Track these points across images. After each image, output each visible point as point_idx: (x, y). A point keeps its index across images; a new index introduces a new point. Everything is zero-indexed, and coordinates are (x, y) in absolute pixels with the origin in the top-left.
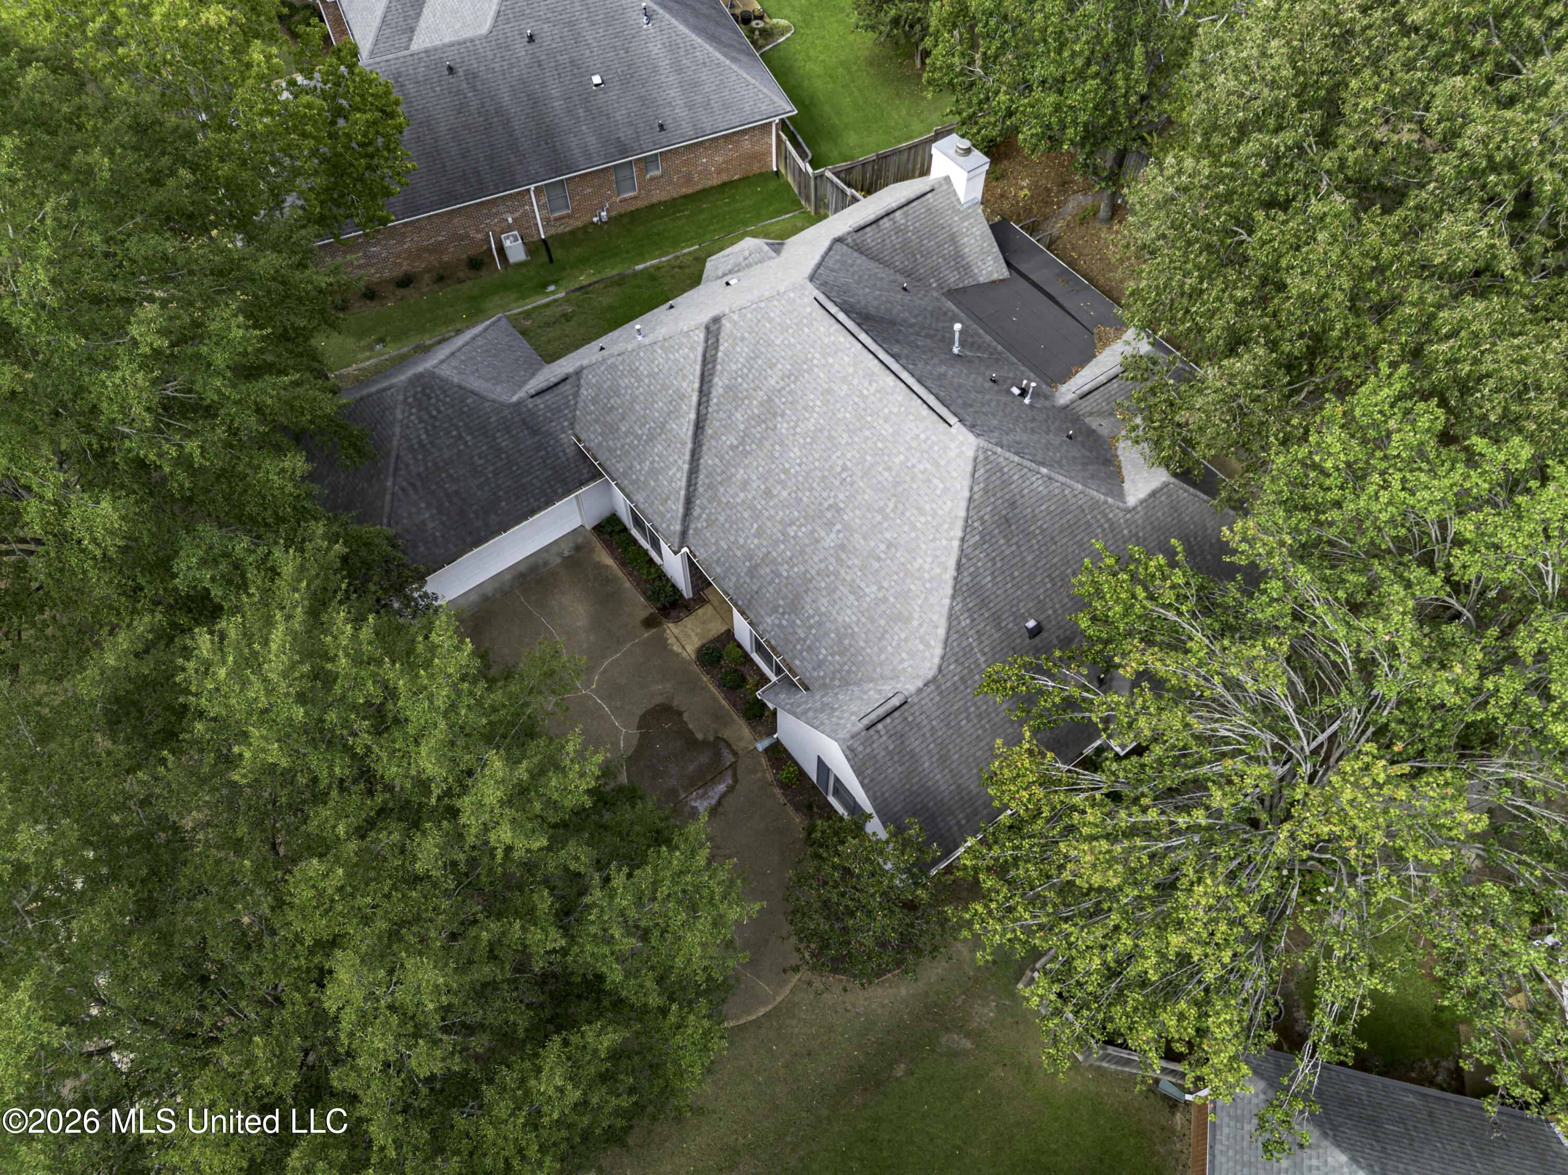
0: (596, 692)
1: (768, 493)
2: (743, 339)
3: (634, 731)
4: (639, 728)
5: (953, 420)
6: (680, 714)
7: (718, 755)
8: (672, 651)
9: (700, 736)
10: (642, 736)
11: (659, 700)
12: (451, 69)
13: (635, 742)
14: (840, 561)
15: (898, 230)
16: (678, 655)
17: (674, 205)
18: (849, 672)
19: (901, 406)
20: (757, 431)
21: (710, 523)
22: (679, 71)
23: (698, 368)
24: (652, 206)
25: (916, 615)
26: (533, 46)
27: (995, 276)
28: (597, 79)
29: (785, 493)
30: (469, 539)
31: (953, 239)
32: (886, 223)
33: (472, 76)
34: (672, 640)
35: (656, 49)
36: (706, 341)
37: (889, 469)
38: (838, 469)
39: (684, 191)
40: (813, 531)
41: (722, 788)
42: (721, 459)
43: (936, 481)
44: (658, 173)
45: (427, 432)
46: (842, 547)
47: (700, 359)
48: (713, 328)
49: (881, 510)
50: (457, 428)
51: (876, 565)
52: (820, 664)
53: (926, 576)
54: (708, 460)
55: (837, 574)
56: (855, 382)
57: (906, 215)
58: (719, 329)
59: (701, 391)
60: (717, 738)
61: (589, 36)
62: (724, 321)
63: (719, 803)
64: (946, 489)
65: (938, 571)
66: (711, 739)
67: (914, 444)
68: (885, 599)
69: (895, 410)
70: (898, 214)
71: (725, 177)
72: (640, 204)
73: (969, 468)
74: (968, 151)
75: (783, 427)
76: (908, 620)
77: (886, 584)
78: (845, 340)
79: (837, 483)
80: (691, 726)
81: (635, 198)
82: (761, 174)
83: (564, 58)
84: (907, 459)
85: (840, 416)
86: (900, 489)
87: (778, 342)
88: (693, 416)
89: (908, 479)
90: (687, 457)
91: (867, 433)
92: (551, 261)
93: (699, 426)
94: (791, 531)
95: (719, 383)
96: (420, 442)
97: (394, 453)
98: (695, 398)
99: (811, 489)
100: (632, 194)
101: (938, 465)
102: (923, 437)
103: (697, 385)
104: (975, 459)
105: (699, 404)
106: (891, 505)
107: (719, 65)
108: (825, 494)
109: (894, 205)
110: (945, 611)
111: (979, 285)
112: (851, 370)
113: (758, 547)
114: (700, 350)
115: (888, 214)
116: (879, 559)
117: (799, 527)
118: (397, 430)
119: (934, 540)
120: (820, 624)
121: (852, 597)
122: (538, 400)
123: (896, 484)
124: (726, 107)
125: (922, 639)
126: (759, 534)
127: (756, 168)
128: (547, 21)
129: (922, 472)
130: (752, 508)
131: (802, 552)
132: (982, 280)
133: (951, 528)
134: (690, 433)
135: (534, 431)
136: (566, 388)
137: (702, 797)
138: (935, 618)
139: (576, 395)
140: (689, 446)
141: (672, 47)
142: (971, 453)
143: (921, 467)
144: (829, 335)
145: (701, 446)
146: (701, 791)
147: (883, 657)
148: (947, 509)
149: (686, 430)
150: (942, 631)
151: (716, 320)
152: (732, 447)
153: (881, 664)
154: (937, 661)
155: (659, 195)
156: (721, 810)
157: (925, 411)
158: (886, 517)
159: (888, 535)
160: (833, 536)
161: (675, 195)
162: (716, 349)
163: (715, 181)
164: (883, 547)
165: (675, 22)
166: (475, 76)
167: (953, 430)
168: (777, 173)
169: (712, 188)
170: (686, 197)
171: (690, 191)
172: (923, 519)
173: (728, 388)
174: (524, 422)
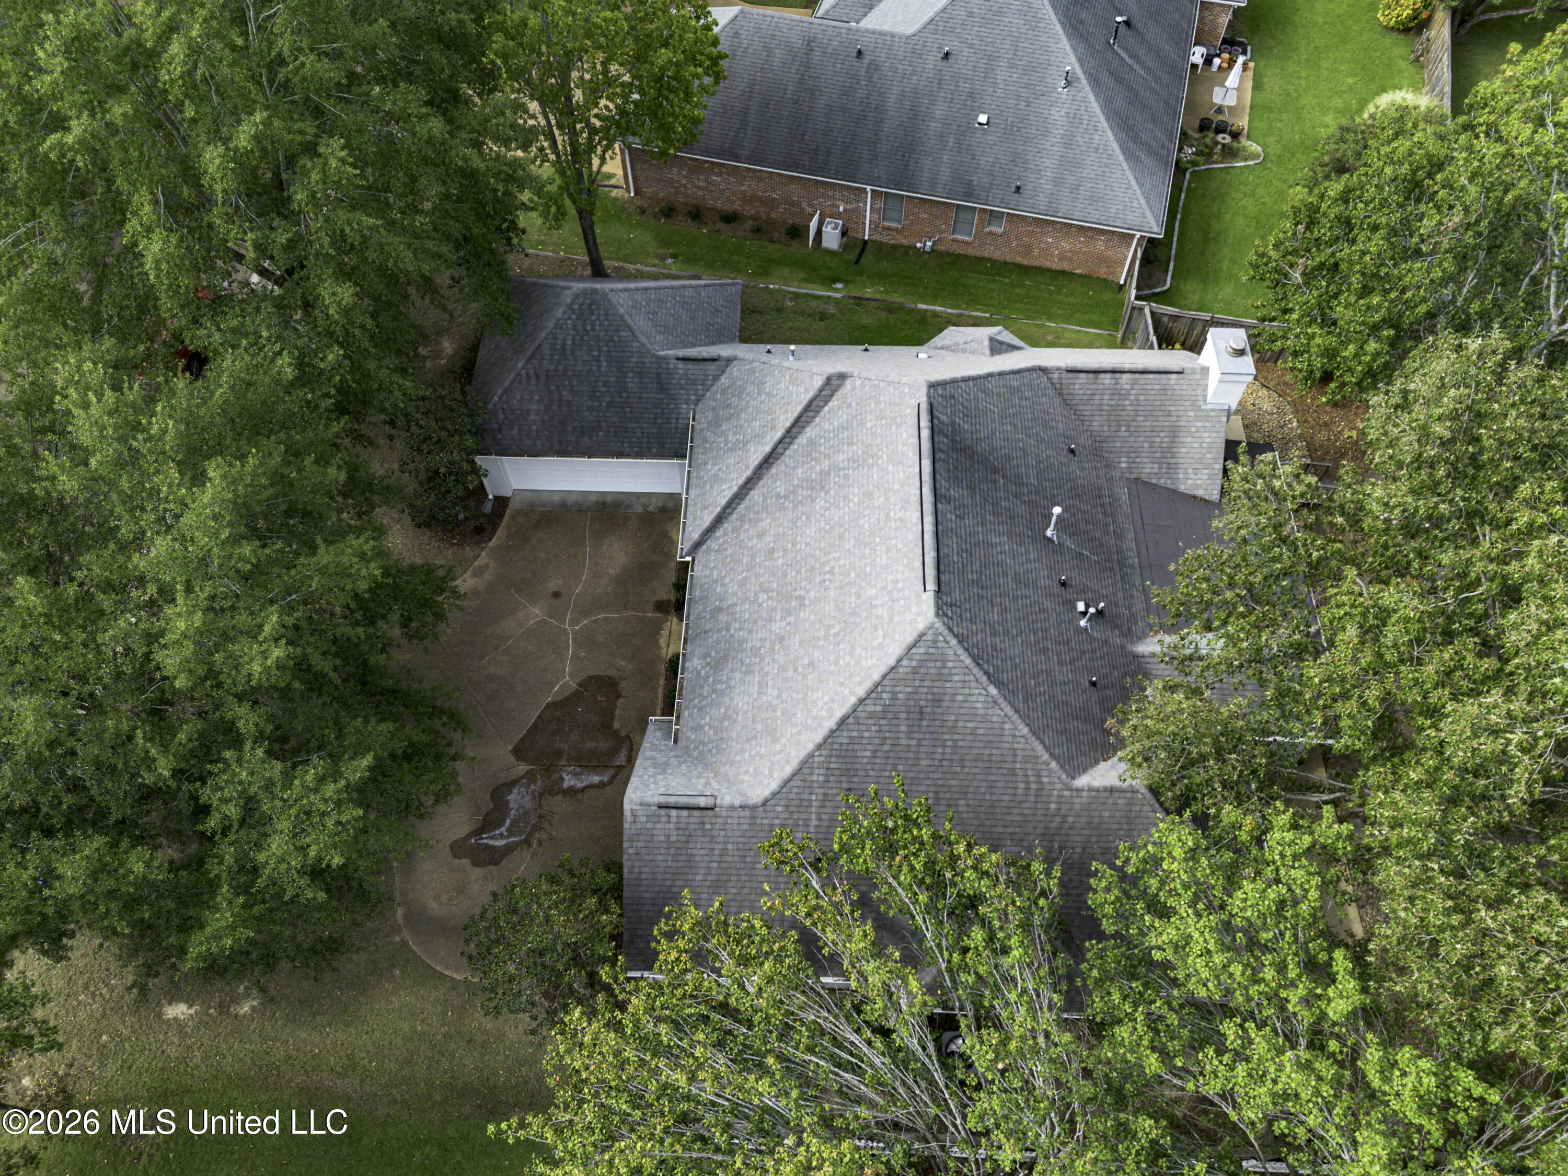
0: (575, 633)
1: (771, 551)
2: (849, 406)
3: (574, 685)
4: (579, 685)
5: (931, 586)
6: (619, 696)
7: (615, 751)
8: (657, 642)
9: (616, 725)
10: (577, 693)
11: (613, 673)
12: (860, 53)
13: (566, 694)
14: (772, 649)
15: (1116, 392)
16: (659, 647)
17: (1000, 268)
18: (710, 751)
19: (906, 545)
20: (802, 493)
21: (720, 550)
22: (1068, 145)
23: (799, 409)
24: (981, 259)
25: (783, 741)
26: (945, 63)
27: (1200, 493)
28: (983, 118)
29: (780, 561)
30: (556, 446)
31: (1174, 432)
32: (1107, 379)
33: (875, 67)
34: (665, 633)
35: (1058, 115)
36: (821, 390)
37: (858, 596)
38: (827, 568)
39: (1019, 259)
40: (774, 609)
41: (596, 779)
42: (765, 500)
43: (880, 633)
44: (999, 230)
45: (573, 340)
46: (782, 639)
47: (805, 402)
48: (835, 382)
49: (828, 628)
50: (600, 351)
51: (790, 674)
52: (698, 728)
53: (814, 712)
54: (756, 495)
55: (762, 658)
56: (892, 500)
57: (1135, 382)
58: (839, 387)
59: (789, 431)
60: (628, 737)
61: (1001, 76)
62: (848, 382)
63: (583, 790)
64: (881, 646)
65: (824, 713)
66: (623, 734)
67: (890, 587)
68: (774, 710)
69: (900, 546)
70: (1125, 377)
71: (1066, 266)
72: (971, 252)
73: (910, 639)
74: (1240, 353)
75: (820, 503)
76: (775, 740)
77: (784, 696)
78: (913, 456)
79: (818, 579)
80: (617, 712)
81: (967, 243)
82: (1105, 280)
83: (965, 87)
84: (876, 597)
85: (861, 522)
86: (852, 620)
87: (869, 425)
88: (768, 449)
89: (864, 614)
90: (741, 481)
91: (867, 552)
92: (857, 262)
93: (768, 461)
94: (763, 597)
95: (809, 432)
96: (564, 345)
97: (537, 343)
98: (779, 434)
99: (798, 572)
100: (966, 238)
101: (891, 619)
102: (900, 585)
103: (788, 424)
104: (921, 635)
105: (780, 441)
106: (837, 629)
107: (1110, 157)
108: (804, 583)
109: (1127, 366)
110: (803, 753)
111: (1175, 492)
112: (897, 487)
113: (734, 594)
114: (810, 395)
115: (1114, 372)
116: (795, 670)
117: (770, 598)
118: (551, 325)
119: (842, 684)
120: (722, 693)
121: (756, 688)
122: (681, 365)
123: (853, 613)
124: (1093, 199)
125: (772, 764)
126: (741, 584)
127: (1102, 272)
128: (971, 46)
129: (877, 617)
130: (753, 557)
131: (755, 622)
132: (1182, 488)
133: (859, 684)
134: (757, 462)
135: (663, 387)
136: (712, 368)
137: (576, 775)
138: (793, 754)
139: (716, 378)
140: (749, 473)
141: (1074, 120)
142: (920, 627)
143: (880, 611)
144: (904, 445)
145: (759, 479)
146: (578, 770)
147: (738, 758)
148: (870, 663)
149: (756, 455)
150: (788, 770)
151: (842, 377)
152: (778, 496)
153: (732, 763)
154: (767, 793)
155: (990, 251)
156: (579, 796)
157: (918, 564)
158: (826, 637)
159: (816, 654)
160: (783, 623)
161: (1008, 259)
162: (826, 402)
163: (1055, 265)
164: (806, 661)
165: (1092, 97)
166: (877, 68)
167: (925, 596)
168: (1121, 287)
169: (1049, 270)
170: (1019, 266)
171: (1025, 262)
172: (848, 659)
173: (811, 442)
174: (658, 376)
